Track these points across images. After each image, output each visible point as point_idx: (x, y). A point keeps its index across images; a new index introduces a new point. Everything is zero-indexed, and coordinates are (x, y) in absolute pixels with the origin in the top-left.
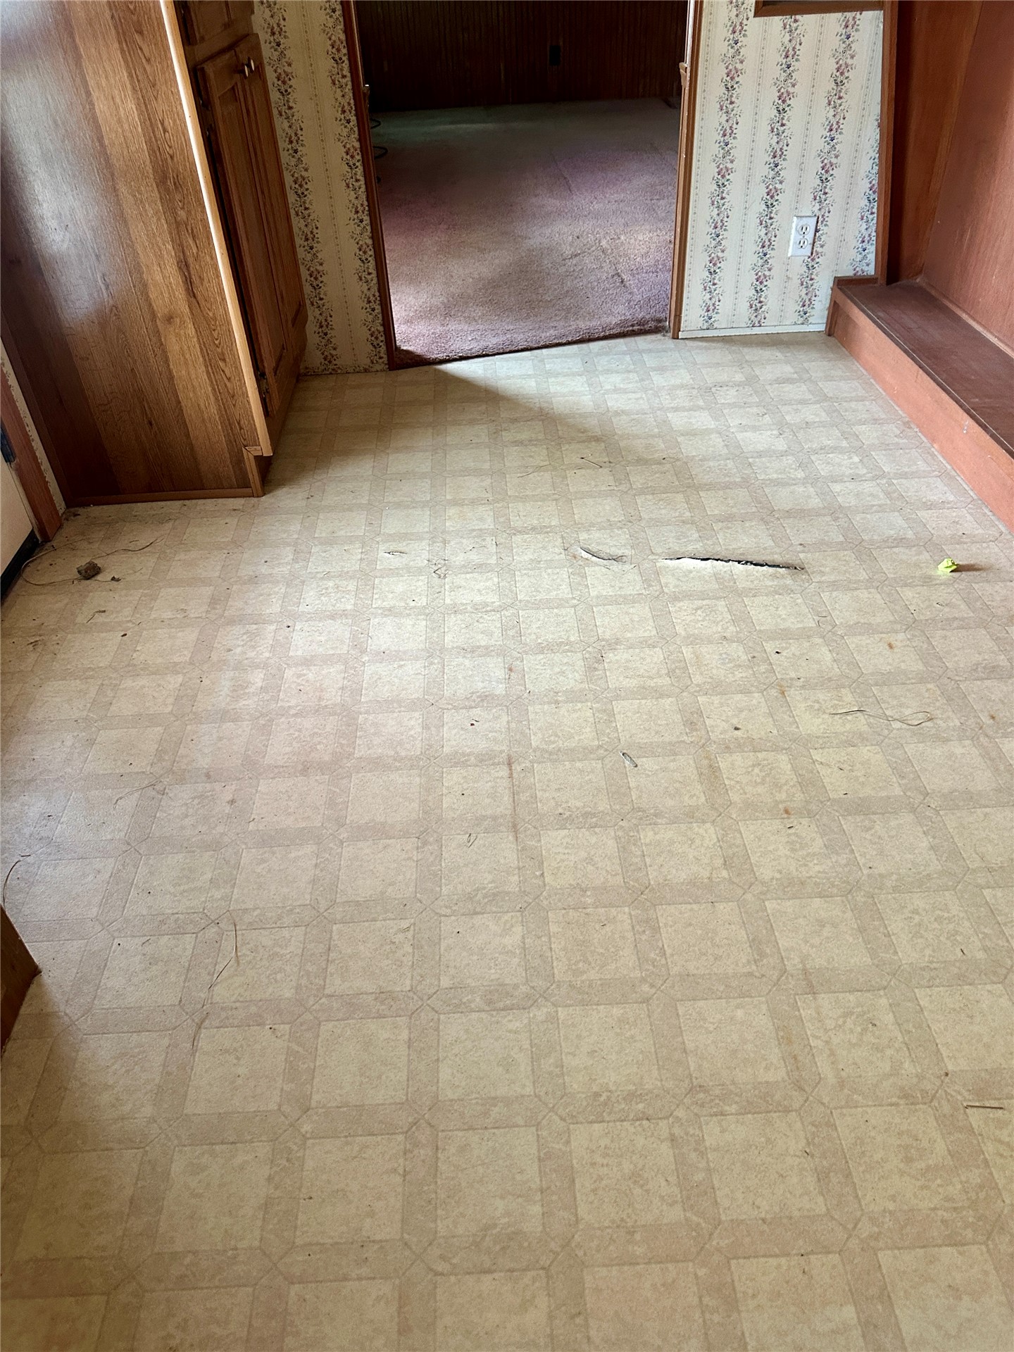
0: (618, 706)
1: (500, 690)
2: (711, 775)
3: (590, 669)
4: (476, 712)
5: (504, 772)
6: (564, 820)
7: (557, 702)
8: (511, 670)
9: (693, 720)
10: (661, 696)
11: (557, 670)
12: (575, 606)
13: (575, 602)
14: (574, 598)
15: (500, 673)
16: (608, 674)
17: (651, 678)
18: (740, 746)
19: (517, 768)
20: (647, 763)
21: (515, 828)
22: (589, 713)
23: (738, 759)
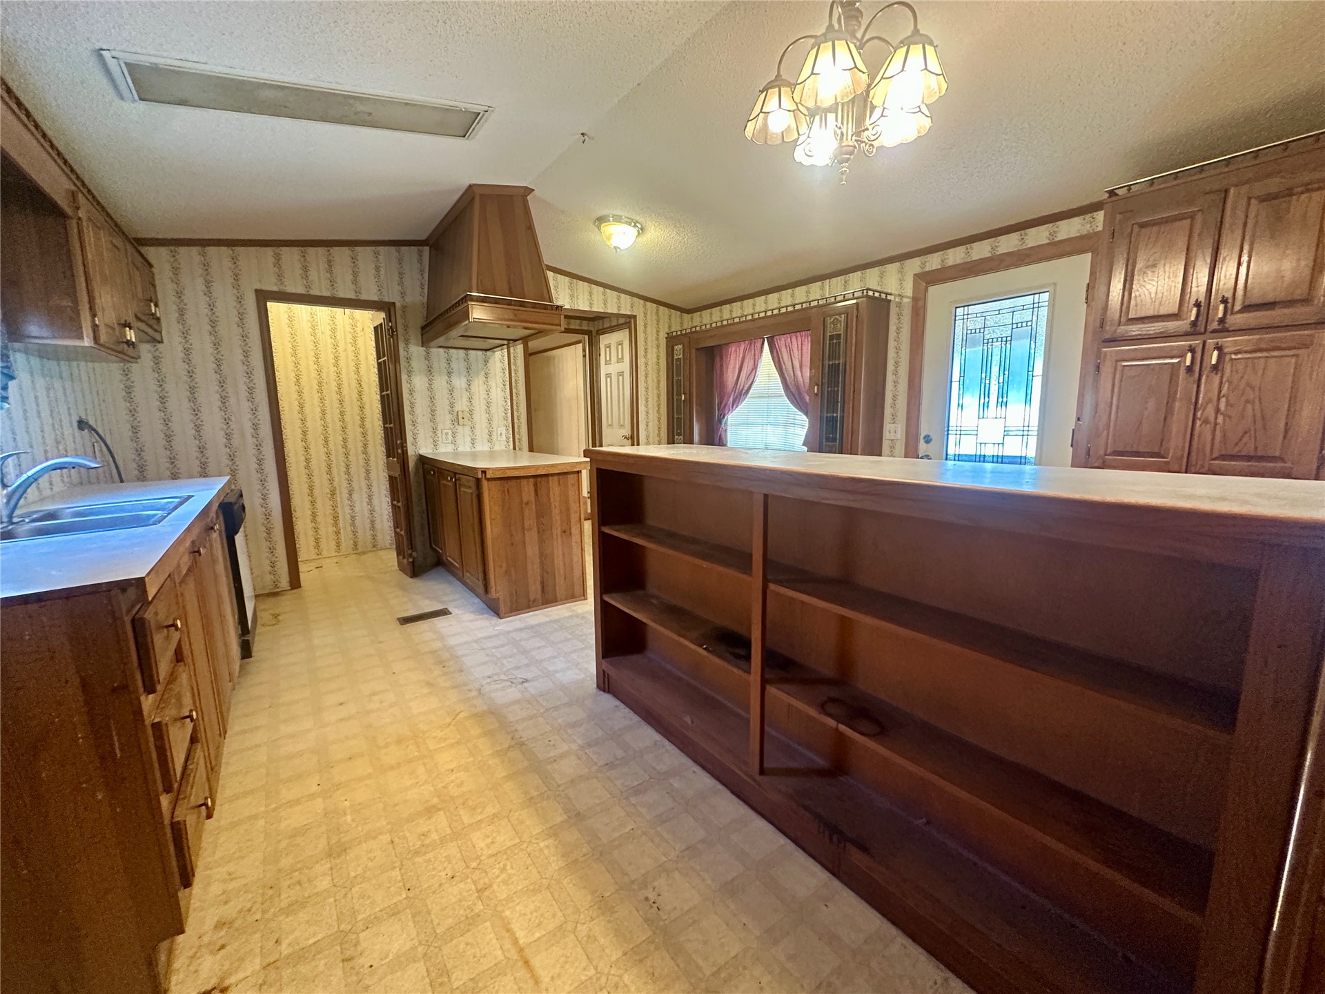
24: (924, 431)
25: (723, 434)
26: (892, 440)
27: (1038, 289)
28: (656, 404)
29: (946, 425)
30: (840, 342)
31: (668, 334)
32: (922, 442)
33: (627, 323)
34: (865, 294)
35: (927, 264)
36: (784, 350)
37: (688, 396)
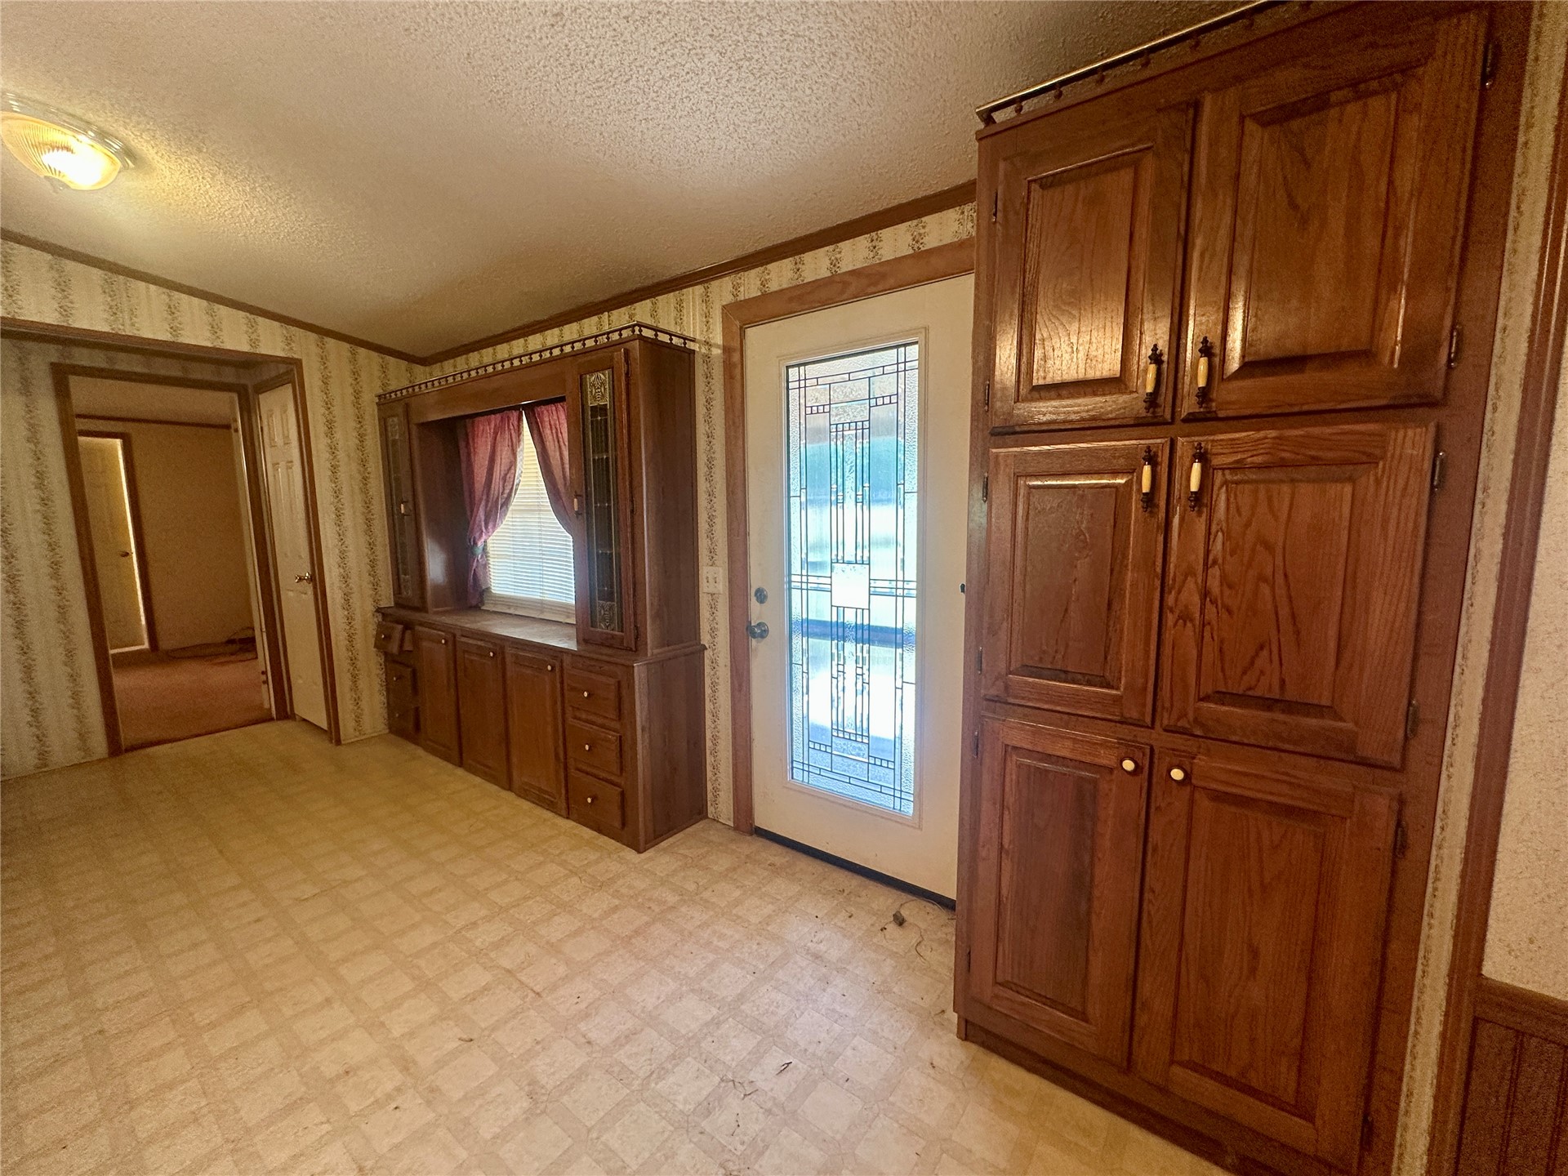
0: (493, 1069)
1: (583, 1027)
2: (406, 1065)
3: (533, 1082)
4: (583, 1006)
5: (538, 988)
6: (486, 989)
7: (538, 1043)
8: (589, 1043)
9: (432, 1095)
10: (465, 1097)
11: (557, 1065)
12: (589, 1130)
13: (594, 1135)
14: (598, 1138)
15: (592, 1035)
16: (517, 1088)
17: (481, 1106)
18: (389, 1097)
19: (531, 995)
20: (456, 1044)
21: (509, 971)
22: (510, 1050)
23: (389, 1086)
24: (755, 583)
25: (480, 572)
26: (712, 595)
27: (900, 337)
28: (361, 520)
29: (786, 572)
30: (606, 419)
31: (379, 396)
32: (754, 599)
33: (288, 372)
34: (637, 332)
35: (742, 289)
36: (548, 431)
37: (411, 506)
